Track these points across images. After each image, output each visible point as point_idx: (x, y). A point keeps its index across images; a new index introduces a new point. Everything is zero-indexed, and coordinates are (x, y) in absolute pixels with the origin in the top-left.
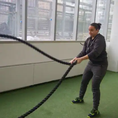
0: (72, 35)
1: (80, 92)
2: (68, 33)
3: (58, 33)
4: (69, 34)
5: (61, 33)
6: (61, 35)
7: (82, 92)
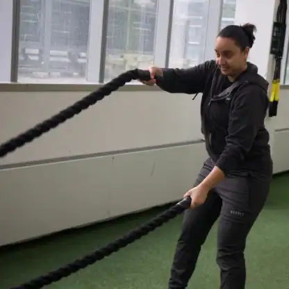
0: (81, 61)
1: (173, 271)
2: (65, 53)
3: (24, 50)
4: (70, 56)
5: (37, 51)
6: (36, 58)
7: (180, 271)
